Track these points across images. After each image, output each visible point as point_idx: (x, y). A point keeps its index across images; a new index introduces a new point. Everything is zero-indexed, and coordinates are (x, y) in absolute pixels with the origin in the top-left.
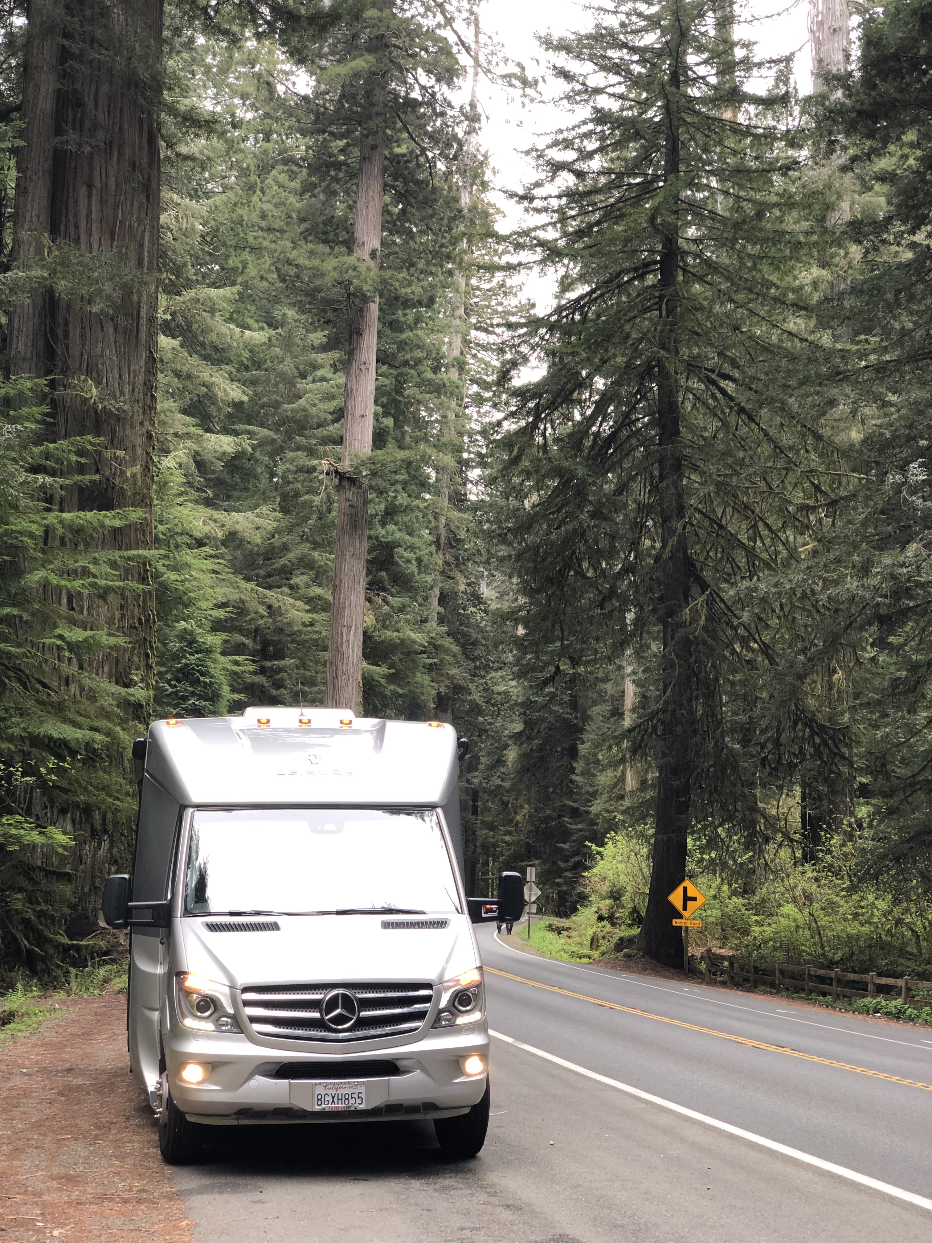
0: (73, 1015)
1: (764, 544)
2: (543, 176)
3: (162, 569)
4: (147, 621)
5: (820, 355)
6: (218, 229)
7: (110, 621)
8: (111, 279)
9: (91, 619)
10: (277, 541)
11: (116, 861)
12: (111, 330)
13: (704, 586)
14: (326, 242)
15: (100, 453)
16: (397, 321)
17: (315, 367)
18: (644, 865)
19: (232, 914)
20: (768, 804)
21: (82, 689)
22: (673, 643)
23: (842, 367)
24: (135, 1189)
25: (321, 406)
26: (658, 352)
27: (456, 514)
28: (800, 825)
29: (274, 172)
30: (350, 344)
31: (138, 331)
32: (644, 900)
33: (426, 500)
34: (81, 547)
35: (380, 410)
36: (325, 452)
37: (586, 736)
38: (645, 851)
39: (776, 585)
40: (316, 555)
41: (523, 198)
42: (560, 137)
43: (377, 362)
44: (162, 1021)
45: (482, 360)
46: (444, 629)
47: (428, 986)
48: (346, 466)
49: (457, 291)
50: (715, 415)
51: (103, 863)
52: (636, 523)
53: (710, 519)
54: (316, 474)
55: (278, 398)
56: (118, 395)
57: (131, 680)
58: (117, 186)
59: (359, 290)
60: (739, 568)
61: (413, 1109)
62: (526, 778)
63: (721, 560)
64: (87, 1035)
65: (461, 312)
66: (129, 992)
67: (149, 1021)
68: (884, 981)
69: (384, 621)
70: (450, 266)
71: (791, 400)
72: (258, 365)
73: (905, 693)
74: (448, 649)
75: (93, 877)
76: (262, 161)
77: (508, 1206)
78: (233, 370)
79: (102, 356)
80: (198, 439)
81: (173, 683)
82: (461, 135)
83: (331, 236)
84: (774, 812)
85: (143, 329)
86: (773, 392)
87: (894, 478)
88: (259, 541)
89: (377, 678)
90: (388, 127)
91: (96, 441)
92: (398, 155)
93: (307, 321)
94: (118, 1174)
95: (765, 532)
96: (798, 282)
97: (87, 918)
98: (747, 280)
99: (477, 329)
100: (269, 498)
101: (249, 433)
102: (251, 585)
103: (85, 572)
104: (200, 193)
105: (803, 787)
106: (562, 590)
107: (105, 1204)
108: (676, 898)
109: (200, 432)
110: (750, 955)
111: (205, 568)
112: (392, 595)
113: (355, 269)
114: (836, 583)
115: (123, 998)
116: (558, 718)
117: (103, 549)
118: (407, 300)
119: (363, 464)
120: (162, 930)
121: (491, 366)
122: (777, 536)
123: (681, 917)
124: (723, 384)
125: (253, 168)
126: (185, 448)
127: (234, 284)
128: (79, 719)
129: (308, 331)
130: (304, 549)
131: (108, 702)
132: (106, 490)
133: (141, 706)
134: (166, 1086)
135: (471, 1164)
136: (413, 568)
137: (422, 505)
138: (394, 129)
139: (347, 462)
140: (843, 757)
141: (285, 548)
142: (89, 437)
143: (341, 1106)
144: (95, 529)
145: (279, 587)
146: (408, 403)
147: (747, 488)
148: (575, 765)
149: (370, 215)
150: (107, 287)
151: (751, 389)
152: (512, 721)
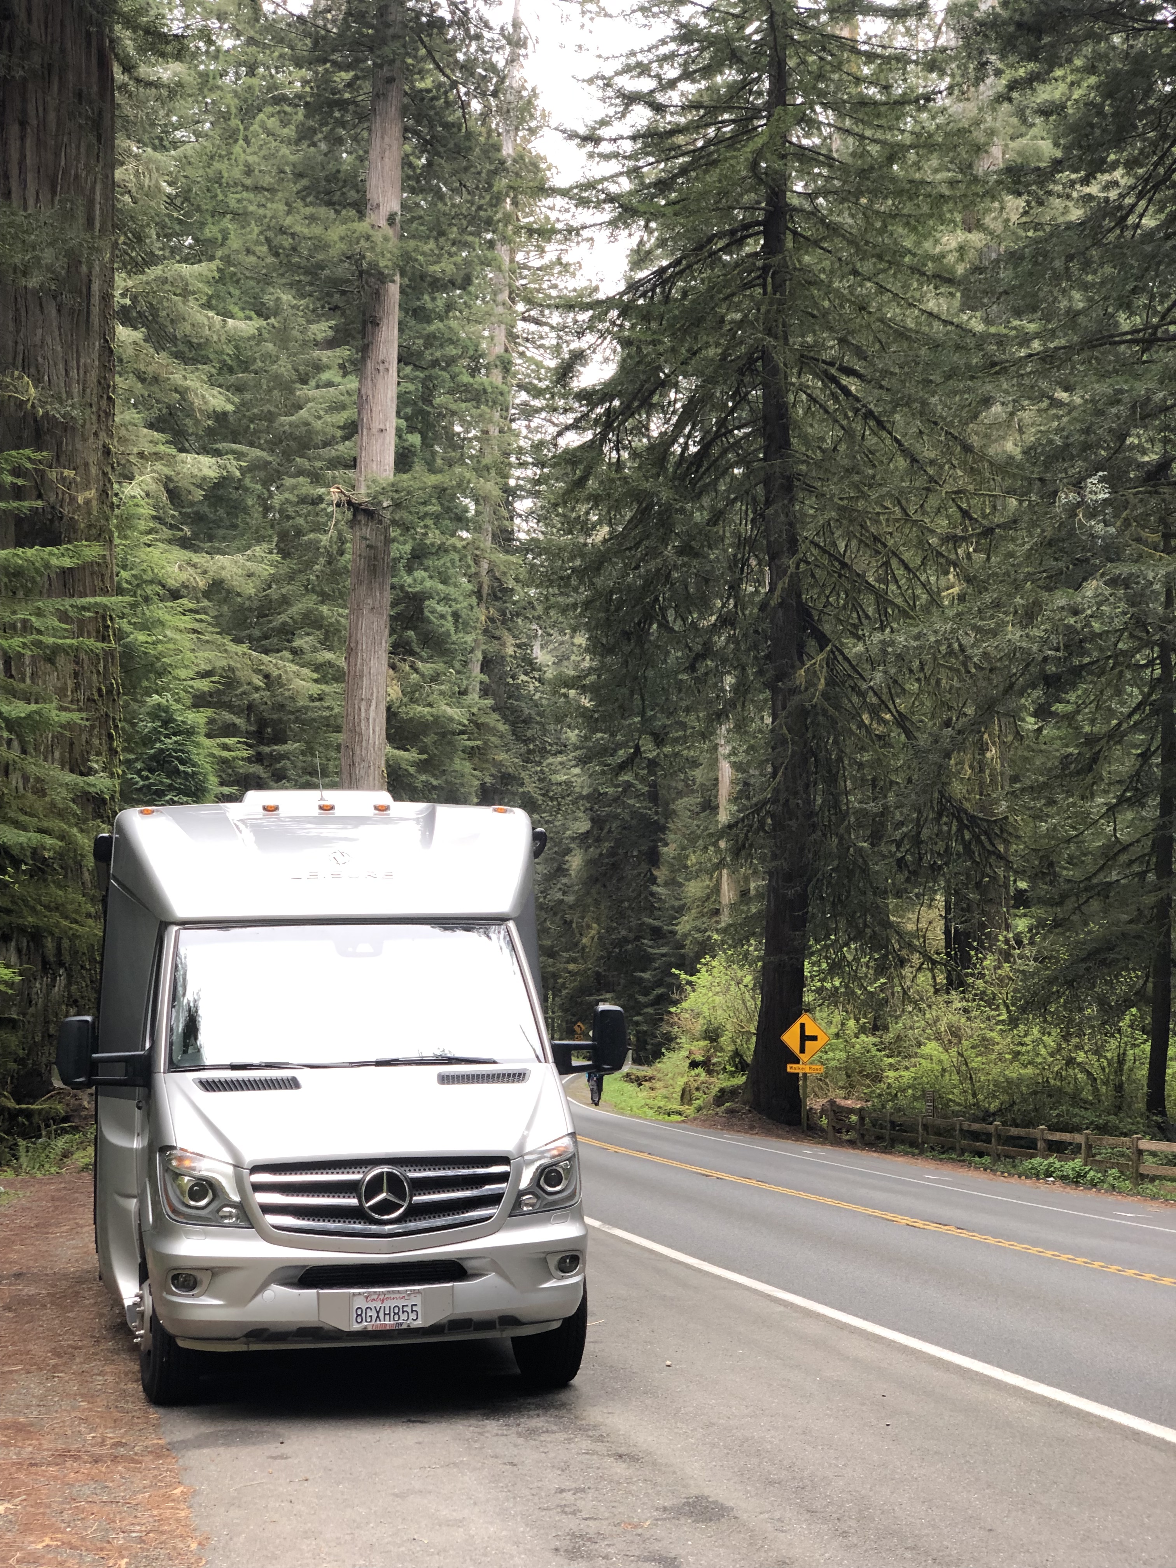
0: (23, 1202)
1: (899, 587)
2: (611, 111)
3: (127, 628)
4: (110, 692)
5: (970, 342)
6: (190, 190)
7: (61, 692)
8: (51, 244)
9: (36, 689)
10: (274, 592)
11: (76, 1002)
12: (54, 312)
13: (823, 641)
14: (330, 204)
15: (42, 474)
16: (423, 308)
17: (319, 368)
18: (747, 996)
19: (234, 1067)
20: (902, 917)
21: (26, 778)
22: (784, 713)
23: (999, 356)
24: (109, 1442)
25: (328, 419)
26: (763, 339)
27: (502, 556)
28: (943, 943)
29: (261, 116)
30: (364, 337)
31: (88, 313)
32: (748, 1040)
33: (463, 539)
34: (21, 594)
35: (403, 423)
36: (334, 477)
37: (670, 836)
38: (748, 979)
39: (917, 637)
40: (324, 609)
41: (586, 139)
42: (632, 61)
43: (399, 361)
44: (142, 1212)
45: (531, 360)
46: (489, 702)
47: (504, 1160)
48: (361, 495)
49: (500, 269)
50: (836, 421)
51: (59, 1004)
52: (735, 561)
53: (830, 555)
54: (323, 506)
55: (272, 409)
56: (64, 396)
57: (90, 768)
58: (58, 124)
59: (373, 265)
60: (867, 617)
61: (486, 1325)
62: (593, 891)
63: (844, 607)
64: (42, 1226)
65: (504, 296)
66: (96, 1168)
67: (125, 1212)
68: (1058, 1136)
69: (412, 694)
70: (489, 236)
71: (934, 400)
72: (245, 365)
73: (1078, 773)
74: (494, 728)
75: (47, 1022)
76: (245, 101)
77: (620, 1456)
78: (214, 371)
79: (42, 347)
80: (170, 461)
81: (144, 773)
82: (501, 64)
83: (337, 197)
84: (910, 927)
85: (95, 310)
86: (910, 389)
87: (1067, 497)
88: (253, 591)
89: (404, 766)
90: (408, 54)
91: (37, 456)
92: (421, 91)
93: (307, 307)
94: (85, 1420)
95: (900, 572)
96: (938, 250)
97: (40, 1075)
98: (875, 246)
99: (524, 319)
100: (264, 537)
101: (233, 452)
102: (243, 648)
103: (26, 626)
104: (166, 143)
105: (948, 895)
106: (642, 648)
107: (68, 1464)
108: (791, 1038)
109: (173, 451)
110: (884, 1107)
111: (182, 626)
112: (421, 659)
113: (368, 238)
114: (994, 633)
115: (88, 1177)
116: (634, 814)
117: (49, 596)
118: (437, 280)
119: (384, 491)
120: (139, 1091)
121: (543, 367)
122: (915, 575)
123: (797, 1061)
124: (845, 380)
125: (234, 111)
126: (153, 471)
127: (212, 258)
128: (22, 818)
129: (309, 322)
130: (309, 602)
131: (60, 796)
132: (51, 521)
133: (104, 801)
134: (148, 1300)
135: (563, 1396)
136: (449, 625)
137: (459, 544)
138: (415, 57)
139: (363, 490)
140: (1000, 857)
141: (285, 601)
142: (28, 452)
143: (388, 1323)
144: (37, 570)
145: (278, 651)
146: (439, 414)
147: (878, 514)
148: (656, 873)
149: (387, 168)
150: (48, 256)
151: (881, 387)
152: (576, 819)
